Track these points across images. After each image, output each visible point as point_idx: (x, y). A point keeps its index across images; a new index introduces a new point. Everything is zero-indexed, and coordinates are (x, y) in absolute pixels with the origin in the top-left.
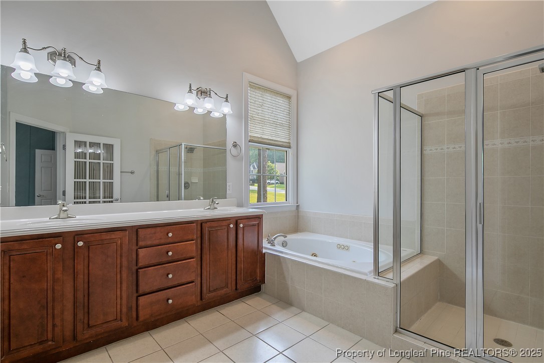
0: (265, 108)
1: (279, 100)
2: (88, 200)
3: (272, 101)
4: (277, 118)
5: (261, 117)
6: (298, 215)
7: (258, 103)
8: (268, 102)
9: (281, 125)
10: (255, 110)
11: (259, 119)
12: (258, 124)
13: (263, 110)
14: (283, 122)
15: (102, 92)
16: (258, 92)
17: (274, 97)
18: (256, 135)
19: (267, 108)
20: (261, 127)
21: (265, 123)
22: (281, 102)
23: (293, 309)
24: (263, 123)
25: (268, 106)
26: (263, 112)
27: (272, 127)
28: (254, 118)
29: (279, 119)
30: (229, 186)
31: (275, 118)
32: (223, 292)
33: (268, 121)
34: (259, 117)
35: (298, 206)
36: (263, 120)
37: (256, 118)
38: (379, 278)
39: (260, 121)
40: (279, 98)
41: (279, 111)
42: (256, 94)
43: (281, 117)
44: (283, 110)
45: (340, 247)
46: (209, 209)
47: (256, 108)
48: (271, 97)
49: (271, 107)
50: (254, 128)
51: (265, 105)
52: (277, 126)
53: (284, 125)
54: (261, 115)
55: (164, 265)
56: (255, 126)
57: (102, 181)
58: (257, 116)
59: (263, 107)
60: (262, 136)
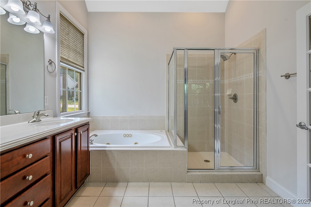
0: (70, 37)
5: (67, 43)
7: (65, 31)
8: (72, 33)
10: (64, 36)
11: (67, 45)
12: (66, 48)
14: (80, 51)
17: (75, 30)
20: (67, 51)
22: (79, 35)
23: (120, 184)
24: (69, 48)
27: (74, 53)
29: (78, 48)
30: (46, 99)
31: (76, 47)
33: (72, 48)
34: (66, 43)
35: (88, 113)
36: (69, 46)
37: (64, 44)
38: (177, 147)
41: (78, 42)
42: (65, 23)
44: (80, 42)
45: (126, 136)
46: (34, 121)
49: (74, 37)
50: (64, 51)
51: (70, 35)
52: (77, 53)
53: (80, 53)
54: (68, 41)
56: (64, 49)
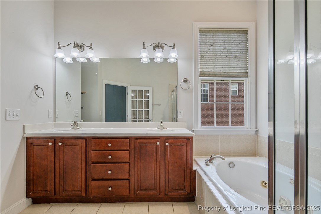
0: (216, 46)
1: (232, 36)
2: (137, 120)
3: (225, 39)
4: (230, 53)
5: (212, 55)
6: (257, 140)
8: (220, 40)
9: (236, 57)
10: (205, 50)
12: (209, 61)
13: (214, 48)
14: (238, 55)
15: (100, 61)
16: (209, 34)
17: (227, 34)
18: (207, 70)
19: (218, 46)
20: (212, 63)
21: (217, 59)
22: (236, 37)
24: (214, 59)
25: (219, 43)
26: (215, 50)
27: (225, 61)
28: (205, 57)
29: (233, 53)
30: (180, 112)
31: (229, 53)
32: (152, 193)
33: (220, 57)
34: (210, 55)
35: (257, 132)
36: (214, 57)
37: (207, 57)
39: (211, 58)
40: (233, 34)
41: (233, 46)
42: (207, 36)
43: (235, 50)
44: (238, 44)
47: (207, 48)
48: (223, 36)
49: (224, 43)
50: (205, 65)
52: (231, 59)
53: (239, 57)
54: (213, 52)
55: (107, 164)
56: (206, 63)
57: (143, 110)
58: (208, 55)
59: (214, 46)
60: (213, 70)
